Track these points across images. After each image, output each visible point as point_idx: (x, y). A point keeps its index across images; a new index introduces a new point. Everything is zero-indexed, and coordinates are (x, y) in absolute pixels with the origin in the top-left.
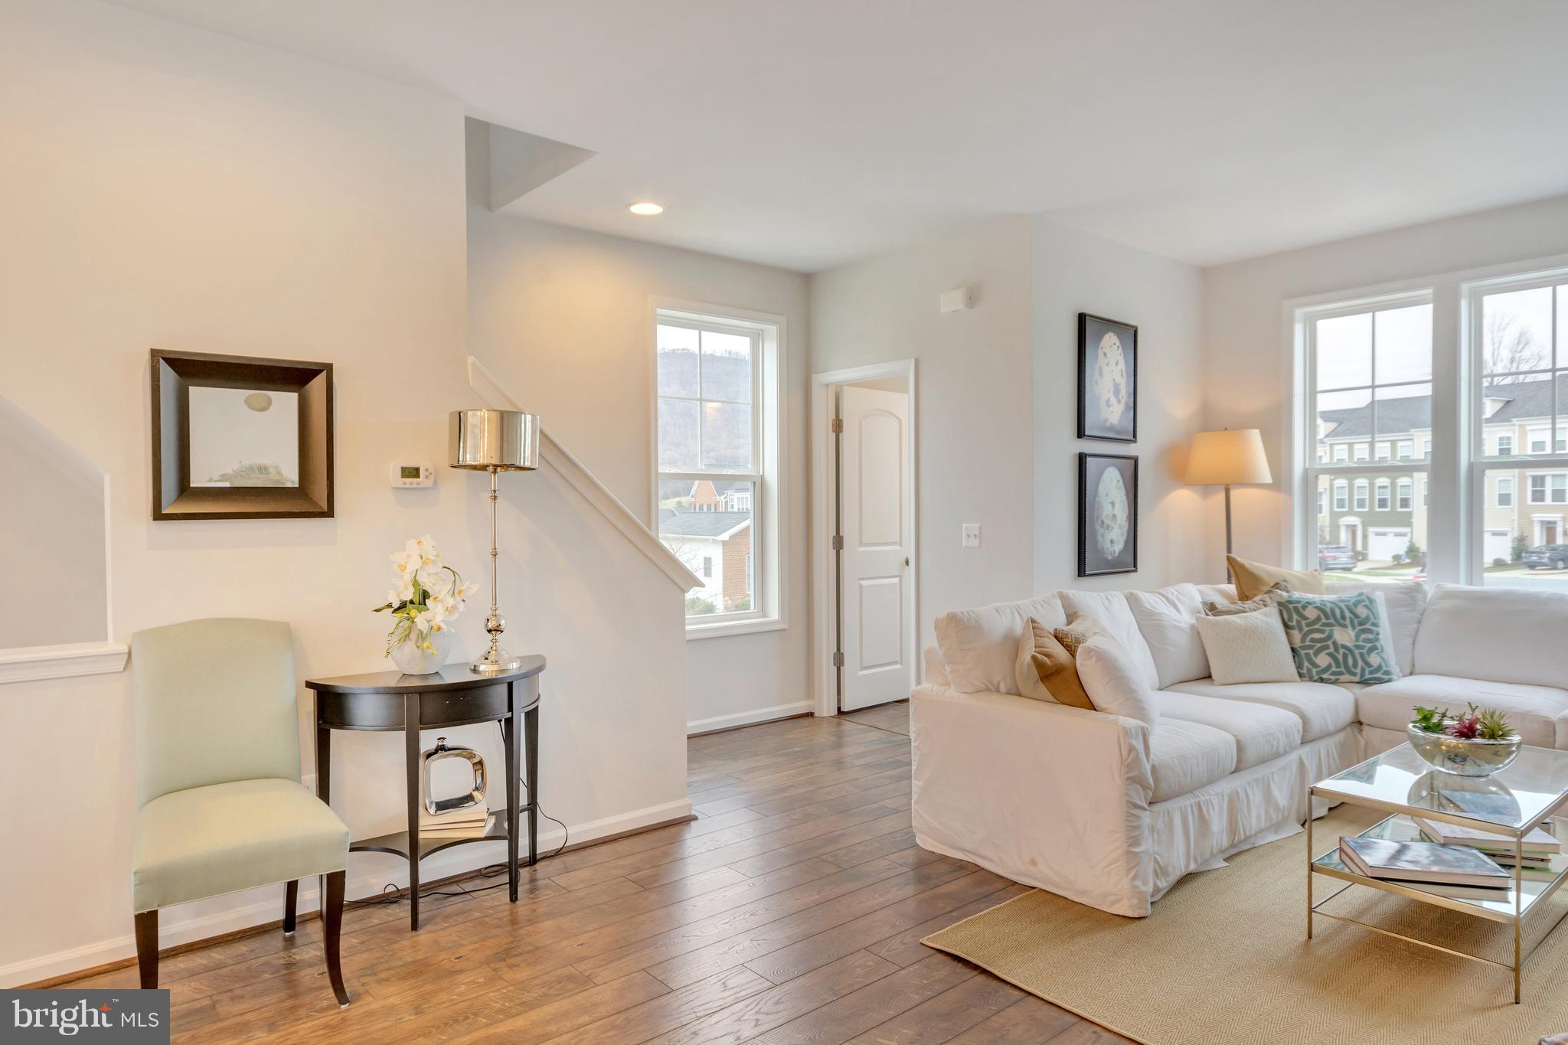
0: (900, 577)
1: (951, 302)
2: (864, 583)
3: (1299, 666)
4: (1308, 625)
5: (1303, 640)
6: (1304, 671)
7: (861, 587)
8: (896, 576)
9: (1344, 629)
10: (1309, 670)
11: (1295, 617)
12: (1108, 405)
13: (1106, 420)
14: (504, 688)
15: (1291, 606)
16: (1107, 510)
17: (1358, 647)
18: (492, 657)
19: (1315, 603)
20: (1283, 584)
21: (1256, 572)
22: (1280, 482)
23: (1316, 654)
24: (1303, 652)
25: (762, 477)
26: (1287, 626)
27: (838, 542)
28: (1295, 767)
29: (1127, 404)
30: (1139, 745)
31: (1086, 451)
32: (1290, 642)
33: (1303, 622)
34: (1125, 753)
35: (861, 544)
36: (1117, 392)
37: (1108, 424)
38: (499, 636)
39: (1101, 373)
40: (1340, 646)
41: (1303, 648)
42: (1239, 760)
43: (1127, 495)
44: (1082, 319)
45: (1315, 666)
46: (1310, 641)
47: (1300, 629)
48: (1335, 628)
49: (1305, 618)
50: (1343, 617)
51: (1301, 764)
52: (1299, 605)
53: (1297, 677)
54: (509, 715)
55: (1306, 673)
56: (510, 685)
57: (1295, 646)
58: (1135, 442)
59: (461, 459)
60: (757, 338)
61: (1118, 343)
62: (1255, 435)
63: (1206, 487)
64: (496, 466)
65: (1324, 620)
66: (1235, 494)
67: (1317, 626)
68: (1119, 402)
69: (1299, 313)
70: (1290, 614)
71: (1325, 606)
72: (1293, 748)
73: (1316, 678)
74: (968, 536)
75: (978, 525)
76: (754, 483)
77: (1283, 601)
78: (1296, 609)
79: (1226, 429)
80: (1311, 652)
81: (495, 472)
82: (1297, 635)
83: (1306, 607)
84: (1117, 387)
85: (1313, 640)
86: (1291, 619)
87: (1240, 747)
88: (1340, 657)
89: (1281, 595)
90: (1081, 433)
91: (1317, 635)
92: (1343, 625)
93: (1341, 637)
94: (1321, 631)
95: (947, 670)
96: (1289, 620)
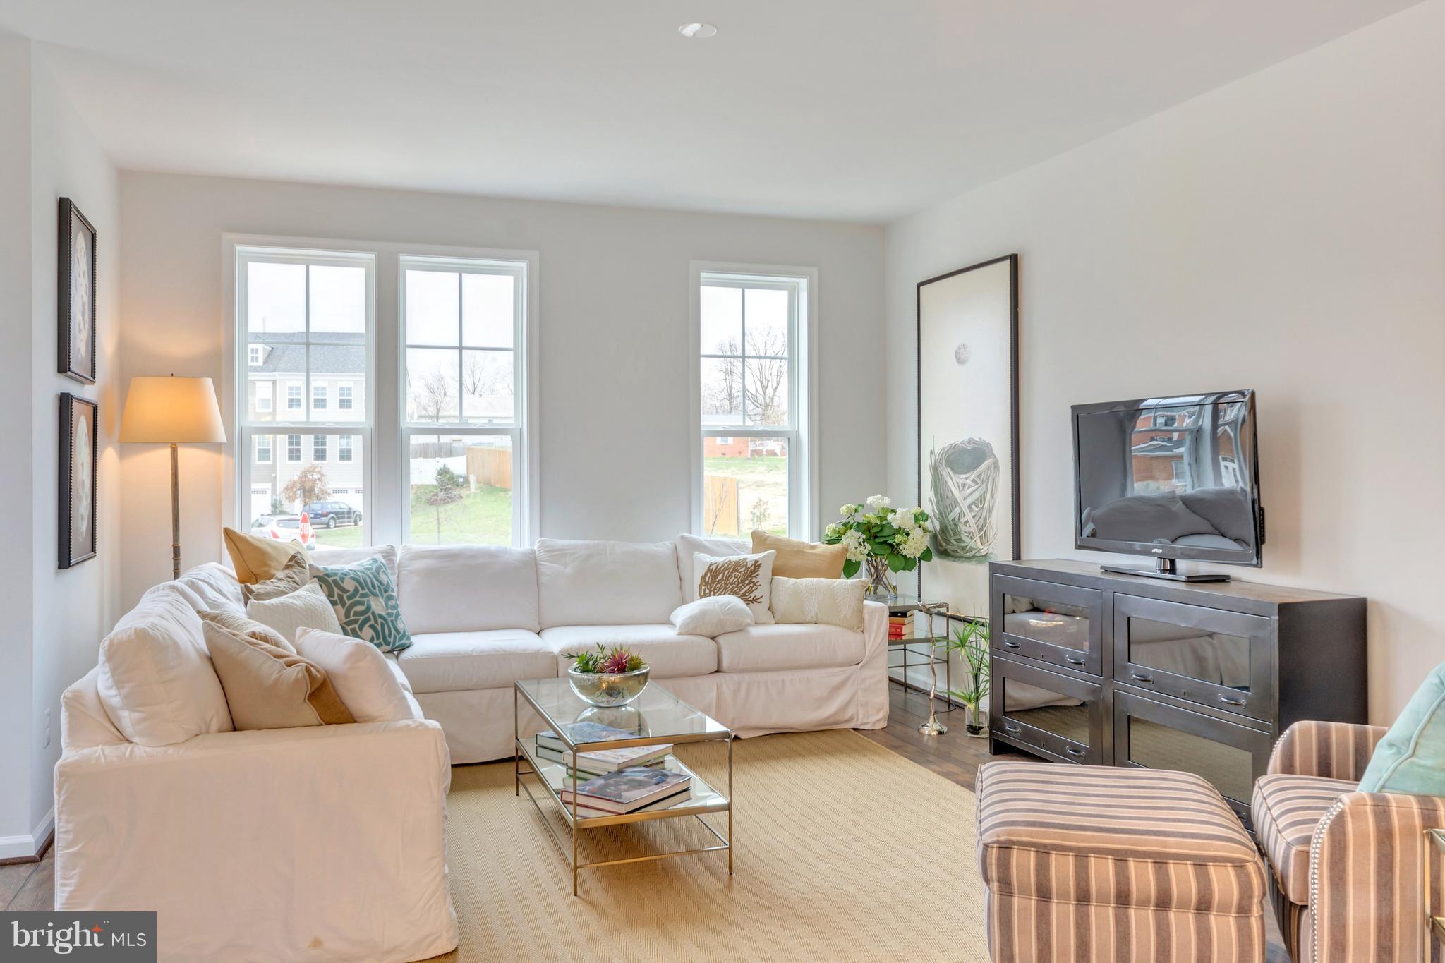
4: (350, 598)
5: (345, 610)
9: (376, 598)
12: (80, 330)
13: (79, 351)
15: (330, 579)
17: (389, 614)
19: (349, 573)
33: (345, 596)
37: (80, 356)
40: (377, 616)
41: (349, 623)
43: (91, 455)
46: (353, 616)
47: (344, 603)
48: (370, 598)
49: (345, 591)
50: (374, 587)
52: (337, 578)
58: (93, 383)
61: (84, 247)
62: (209, 384)
65: (361, 591)
67: (356, 599)
70: (328, 582)
71: (358, 575)
77: (321, 575)
78: (335, 581)
79: (172, 375)
82: (342, 609)
83: (344, 579)
85: (357, 615)
86: (333, 592)
88: (379, 628)
91: (359, 608)
92: (375, 595)
93: (378, 606)
94: (361, 603)
95: (127, 719)
96: (330, 595)
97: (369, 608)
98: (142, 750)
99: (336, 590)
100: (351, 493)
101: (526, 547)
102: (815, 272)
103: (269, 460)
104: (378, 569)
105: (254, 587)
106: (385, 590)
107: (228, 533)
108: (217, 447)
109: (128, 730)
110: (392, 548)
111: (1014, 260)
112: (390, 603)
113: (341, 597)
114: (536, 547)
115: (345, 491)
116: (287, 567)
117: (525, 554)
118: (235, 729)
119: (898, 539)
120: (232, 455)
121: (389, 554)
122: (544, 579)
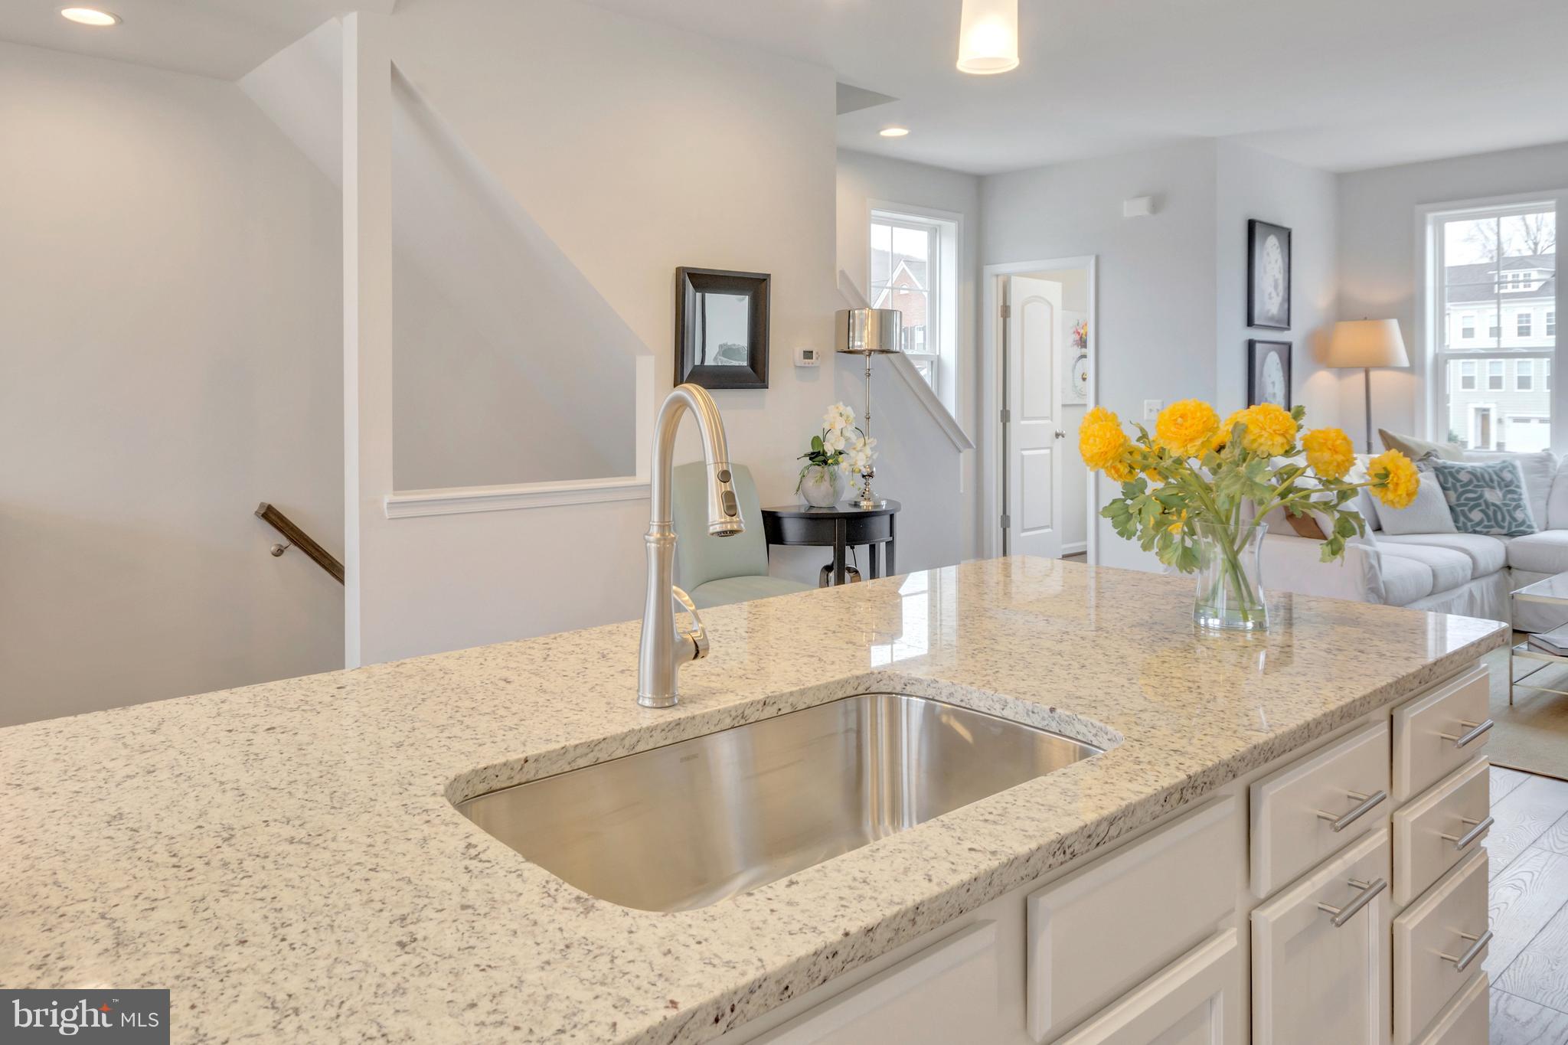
0: (1051, 448)
1: (1138, 208)
2: (1025, 453)
3: (1456, 521)
4: (1462, 486)
5: (1458, 499)
6: (1460, 525)
7: (1023, 457)
8: (1048, 448)
9: (1493, 490)
10: (1464, 523)
11: (1450, 480)
12: (1270, 298)
13: (1268, 311)
14: (887, 518)
15: (1446, 471)
16: (1269, 389)
18: (866, 496)
19: (1466, 468)
20: (1434, 453)
21: (1406, 442)
22: (1415, 367)
23: (1471, 509)
24: (1458, 509)
25: (939, 357)
26: (1444, 489)
27: (1005, 416)
28: (1466, 595)
29: (1283, 297)
30: (1375, 563)
31: (1256, 338)
32: (1448, 501)
33: (1458, 484)
34: (1367, 570)
35: (1023, 418)
36: (1276, 287)
37: (1270, 314)
38: (870, 480)
39: (1265, 272)
41: (1458, 505)
42: (1434, 586)
43: (1284, 376)
44: (1251, 225)
45: (1471, 520)
46: (1465, 500)
47: (1456, 490)
48: (1485, 489)
49: (1459, 481)
51: (1471, 595)
52: (1453, 470)
53: (1455, 530)
54: (891, 539)
55: (1462, 523)
56: (892, 516)
57: (1452, 505)
58: (1289, 329)
59: (851, 345)
60: (934, 233)
61: (1277, 244)
62: (1394, 325)
63: (1343, 369)
64: (870, 351)
66: (1374, 375)
67: (1470, 488)
68: (1278, 295)
69: (1430, 216)
70: (1446, 477)
72: (1467, 582)
73: (1471, 530)
74: (1151, 410)
75: (1160, 401)
76: (932, 362)
78: (1451, 474)
79: (1366, 318)
80: (1466, 509)
81: (869, 355)
82: (1453, 495)
84: (1276, 281)
85: (1467, 499)
86: (1446, 481)
87: (1435, 575)
88: (1491, 514)
89: (1436, 462)
90: (1250, 322)
96: (1443, 483)
107: (1381, 433)
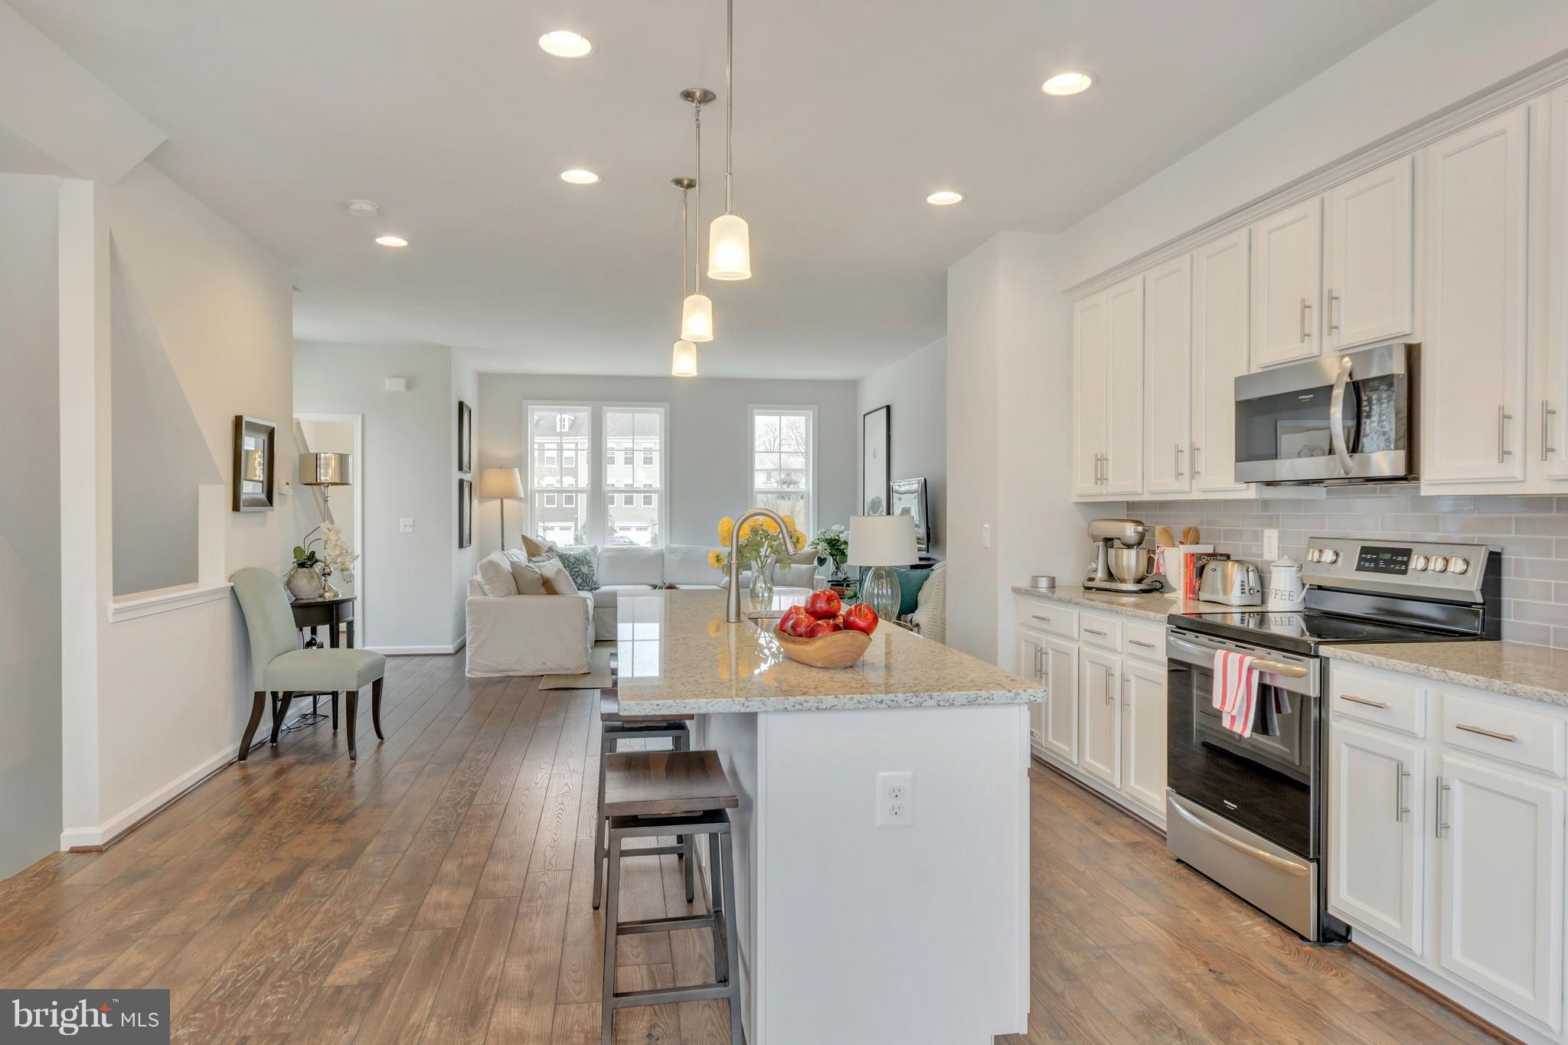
1: (395, 385)
4: (572, 565)
12: (466, 452)
15: (564, 557)
16: (466, 511)
17: (590, 573)
19: (572, 555)
23: (576, 577)
29: (469, 452)
31: (463, 478)
36: (467, 445)
40: (584, 574)
43: (470, 503)
44: (461, 404)
46: (574, 573)
50: (584, 561)
52: (567, 556)
58: (470, 473)
59: (316, 479)
62: (517, 472)
64: (330, 484)
65: (578, 563)
67: (575, 566)
69: (529, 408)
71: (577, 556)
77: (561, 555)
78: (566, 558)
79: (501, 467)
81: (328, 486)
83: (570, 557)
84: (467, 441)
90: (461, 468)
91: (576, 570)
92: (583, 564)
93: (584, 569)
94: (577, 568)
95: (486, 588)
96: (564, 563)
97: (580, 570)
98: (491, 598)
99: (566, 562)
100: (633, 530)
101: (659, 548)
102: (816, 407)
103: (554, 504)
104: (586, 554)
105: (532, 559)
106: (589, 563)
107: (524, 538)
108: (521, 500)
109: (487, 592)
110: (596, 547)
111: (888, 408)
112: (591, 569)
113: (568, 564)
114: (664, 548)
115: (628, 529)
116: (547, 552)
117: (658, 550)
118: (519, 594)
119: (843, 547)
120: (527, 503)
121: (594, 549)
122: (666, 563)
